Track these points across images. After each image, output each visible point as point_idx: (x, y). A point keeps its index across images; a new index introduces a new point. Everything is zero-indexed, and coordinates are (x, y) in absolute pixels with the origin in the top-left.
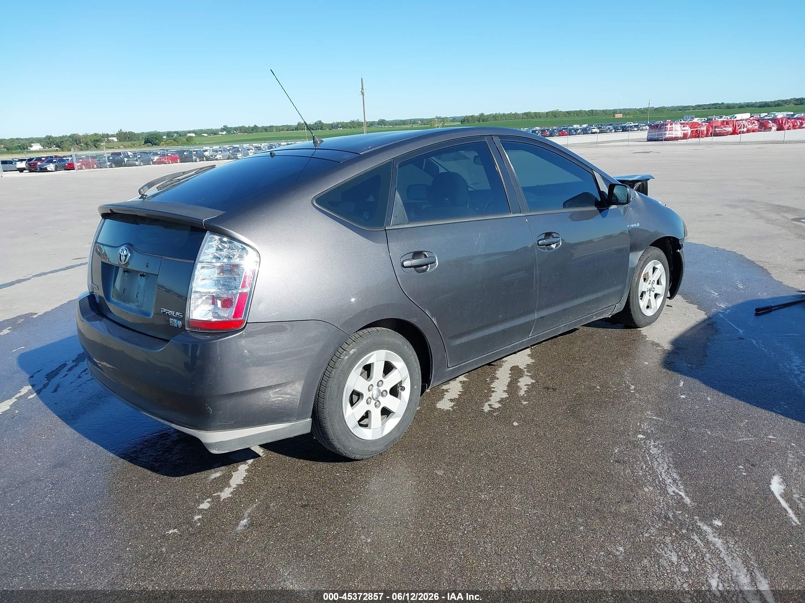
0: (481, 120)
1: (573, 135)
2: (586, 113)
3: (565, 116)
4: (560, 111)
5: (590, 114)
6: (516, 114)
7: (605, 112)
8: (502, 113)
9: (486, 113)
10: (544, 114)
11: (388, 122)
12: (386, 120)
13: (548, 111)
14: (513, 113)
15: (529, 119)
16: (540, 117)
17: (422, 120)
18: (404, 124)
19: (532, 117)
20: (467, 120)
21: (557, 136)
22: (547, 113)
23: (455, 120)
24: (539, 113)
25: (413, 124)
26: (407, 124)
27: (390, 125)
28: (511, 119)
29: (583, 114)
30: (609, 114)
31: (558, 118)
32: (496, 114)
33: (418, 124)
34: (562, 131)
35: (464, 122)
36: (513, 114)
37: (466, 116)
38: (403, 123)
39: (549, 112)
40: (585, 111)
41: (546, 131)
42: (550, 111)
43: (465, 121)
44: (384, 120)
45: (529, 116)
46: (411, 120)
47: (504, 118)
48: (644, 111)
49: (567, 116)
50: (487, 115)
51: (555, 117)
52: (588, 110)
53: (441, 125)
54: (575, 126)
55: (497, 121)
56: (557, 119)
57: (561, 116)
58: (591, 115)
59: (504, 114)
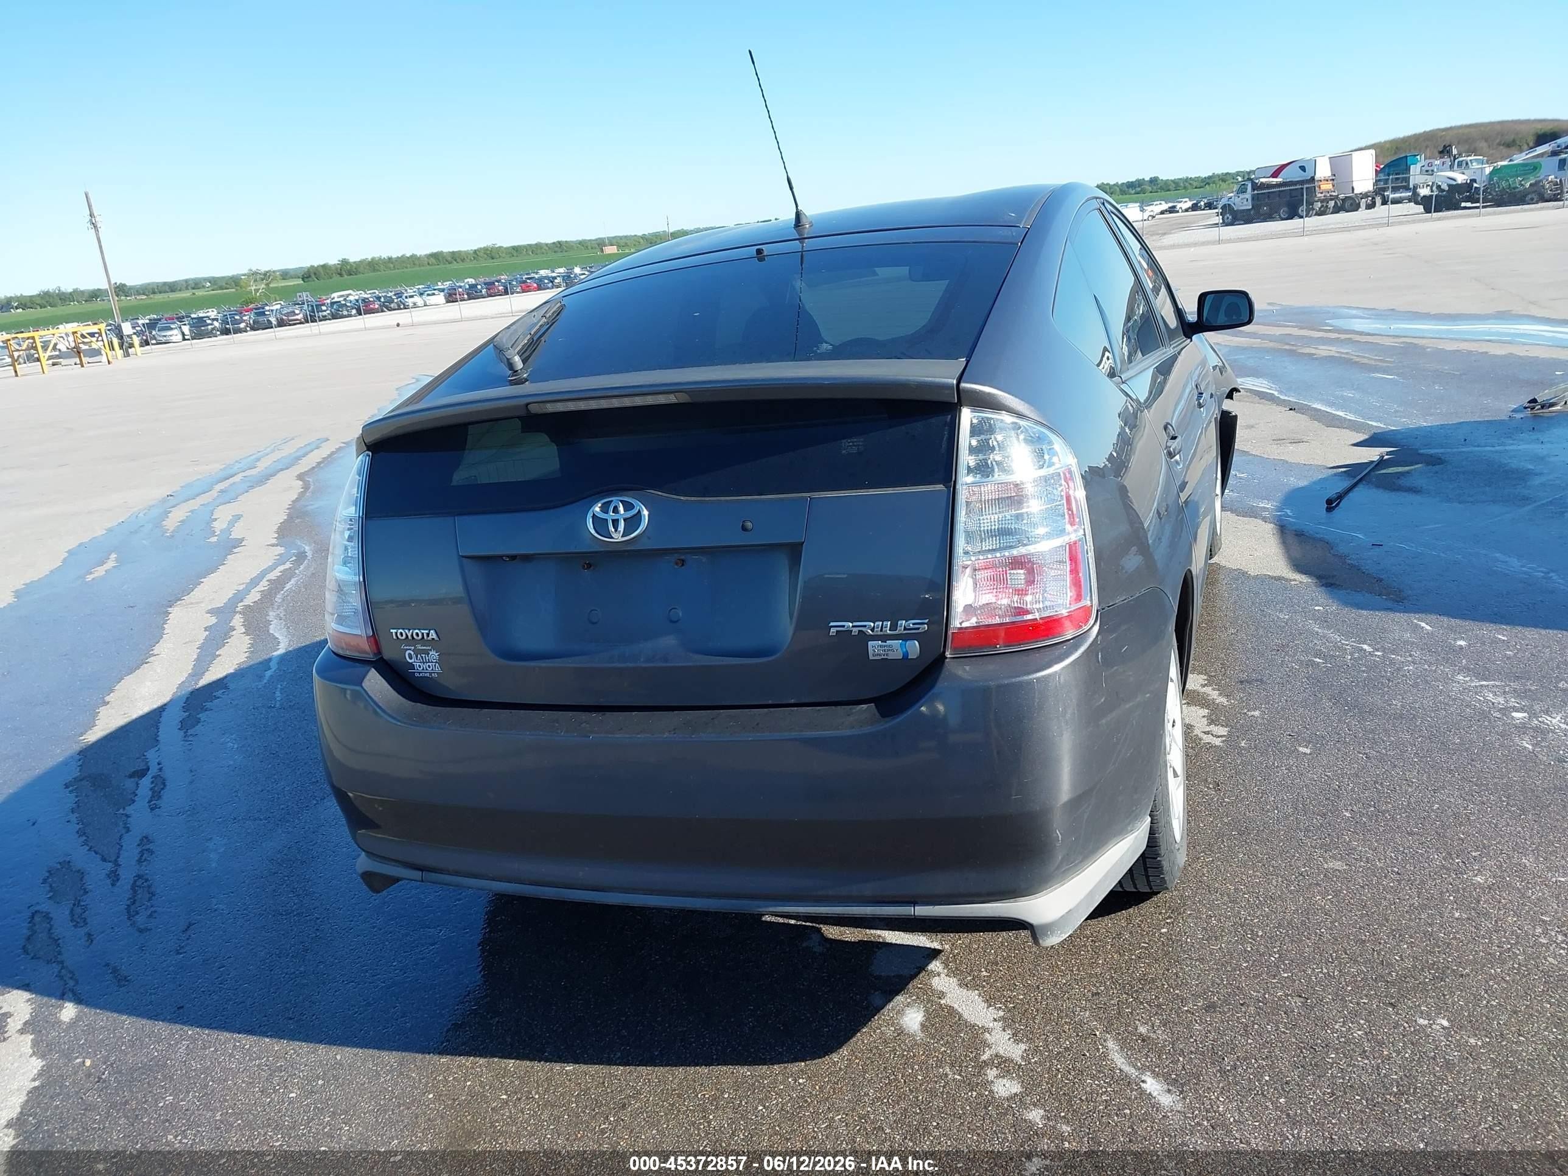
0: (344, 273)
1: (548, 288)
2: (549, 248)
3: (511, 255)
4: (500, 247)
5: (556, 249)
6: (413, 257)
7: (583, 244)
8: (385, 255)
9: (354, 258)
10: (469, 254)
11: (131, 288)
12: (127, 284)
13: (476, 248)
14: (408, 255)
15: (442, 266)
16: (463, 260)
17: (214, 282)
18: (173, 291)
19: (447, 261)
20: (315, 274)
21: (518, 293)
22: (475, 252)
23: (289, 276)
24: (460, 252)
25: (193, 289)
26: (180, 290)
27: (139, 294)
28: (406, 268)
29: (543, 250)
30: (592, 248)
31: (499, 260)
32: (373, 259)
33: (207, 289)
34: (525, 282)
35: (310, 279)
36: (408, 258)
37: (312, 267)
38: (170, 287)
39: (479, 250)
40: (547, 245)
41: (496, 283)
42: (481, 248)
43: (310, 276)
44: (124, 285)
45: (440, 259)
46: (186, 281)
47: (392, 266)
48: (651, 239)
49: (515, 255)
50: (355, 262)
51: (493, 259)
52: (552, 242)
53: (263, 286)
54: (543, 273)
55: (379, 273)
56: (496, 262)
57: (504, 255)
58: (560, 250)
59: (390, 259)
